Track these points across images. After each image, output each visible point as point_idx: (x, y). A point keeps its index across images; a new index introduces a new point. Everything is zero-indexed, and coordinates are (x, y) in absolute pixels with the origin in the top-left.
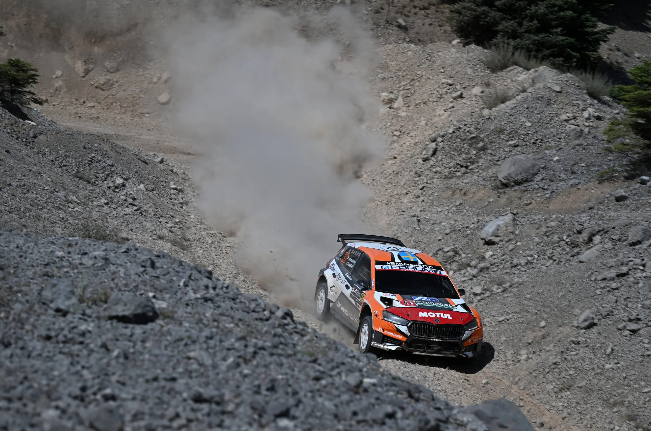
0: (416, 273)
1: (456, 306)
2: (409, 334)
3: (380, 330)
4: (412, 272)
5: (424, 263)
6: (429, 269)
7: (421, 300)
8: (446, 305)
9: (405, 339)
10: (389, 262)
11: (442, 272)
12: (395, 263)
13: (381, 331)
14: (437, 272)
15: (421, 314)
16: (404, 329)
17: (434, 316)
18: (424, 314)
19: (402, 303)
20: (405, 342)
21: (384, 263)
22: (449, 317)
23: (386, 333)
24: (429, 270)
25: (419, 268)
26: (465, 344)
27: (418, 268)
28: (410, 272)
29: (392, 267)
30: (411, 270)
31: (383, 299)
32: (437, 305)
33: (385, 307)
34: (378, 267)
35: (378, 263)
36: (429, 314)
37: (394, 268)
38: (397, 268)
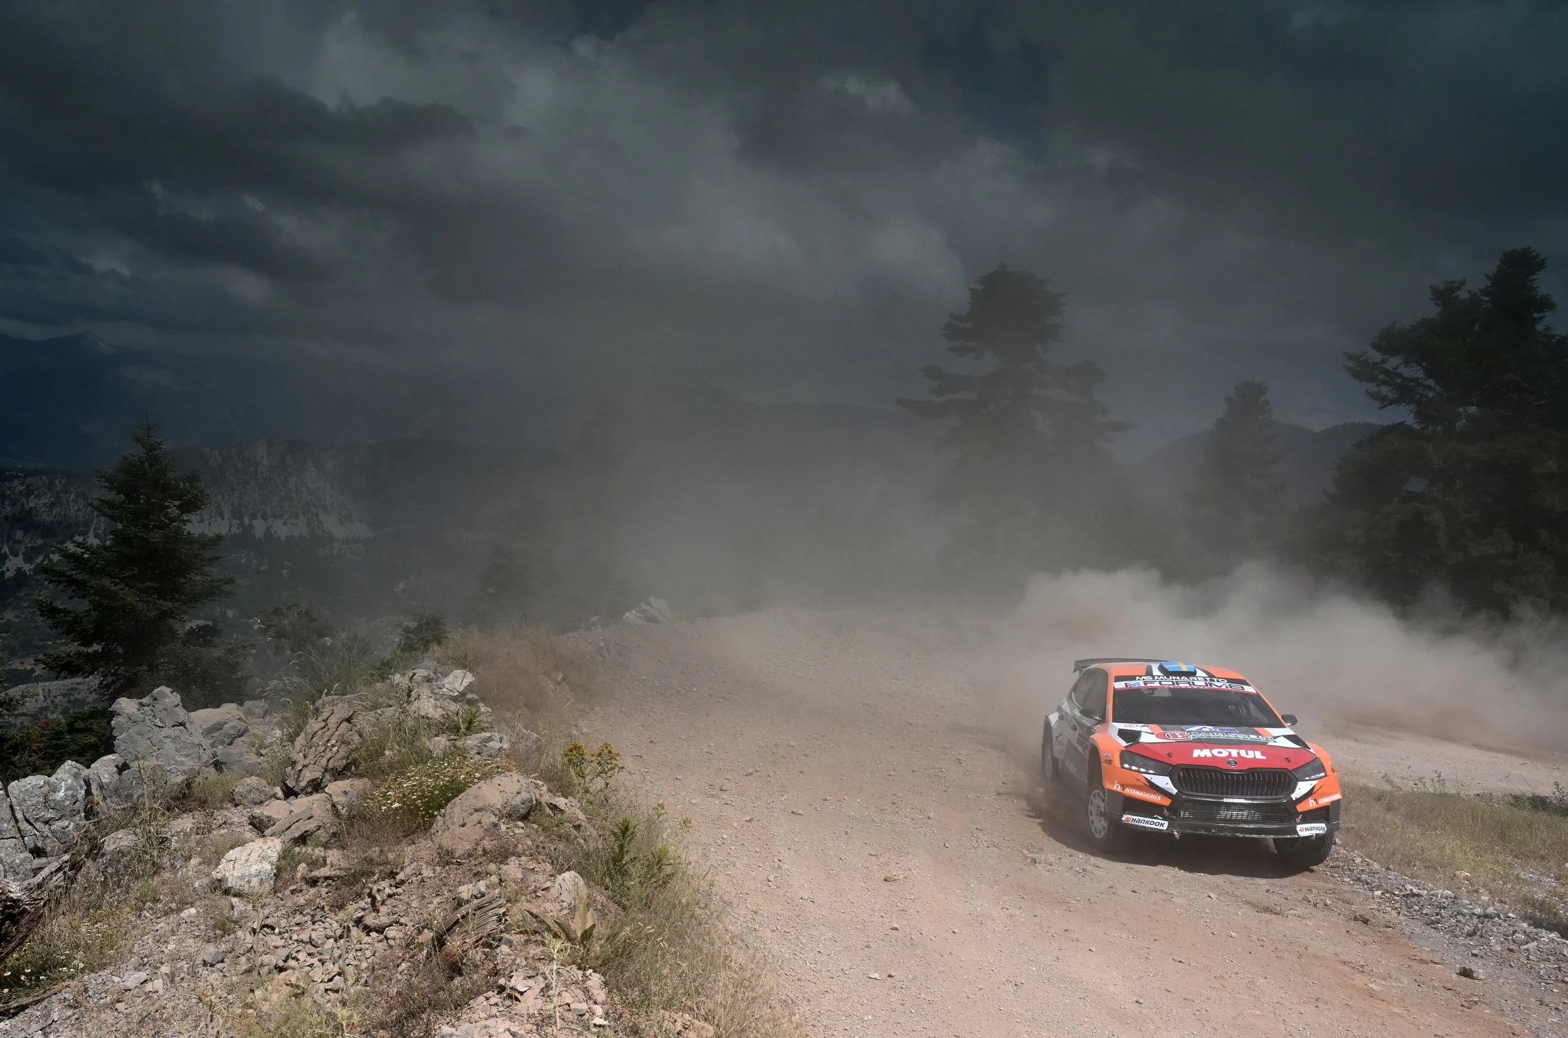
0: (1192, 689)
1: (1275, 738)
2: (1175, 791)
3: (1117, 788)
4: (1186, 689)
5: (1211, 676)
6: (1219, 684)
7: (1200, 731)
8: (1254, 737)
9: (1167, 802)
10: (1141, 677)
11: (1245, 687)
12: (1153, 677)
13: (1119, 789)
14: (1236, 687)
15: (1197, 753)
16: (1164, 782)
17: (1225, 753)
18: (1206, 753)
19: (1158, 736)
20: (1168, 808)
21: (1133, 678)
22: (1258, 755)
23: (1129, 792)
24: (1223, 685)
25: (1200, 683)
26: (1300, 808)
27: (1196, 683)
28: (1181, 689)
29: (1145, 683)
30: (1183, 686)
31: (1122, 733)
32: (1232, 736)
33: (1124, 744)
34: (1120, 685)
35: (1118, 679)
36: (1215, 752)
37: (1148, 685)
38: (1157, 684)
